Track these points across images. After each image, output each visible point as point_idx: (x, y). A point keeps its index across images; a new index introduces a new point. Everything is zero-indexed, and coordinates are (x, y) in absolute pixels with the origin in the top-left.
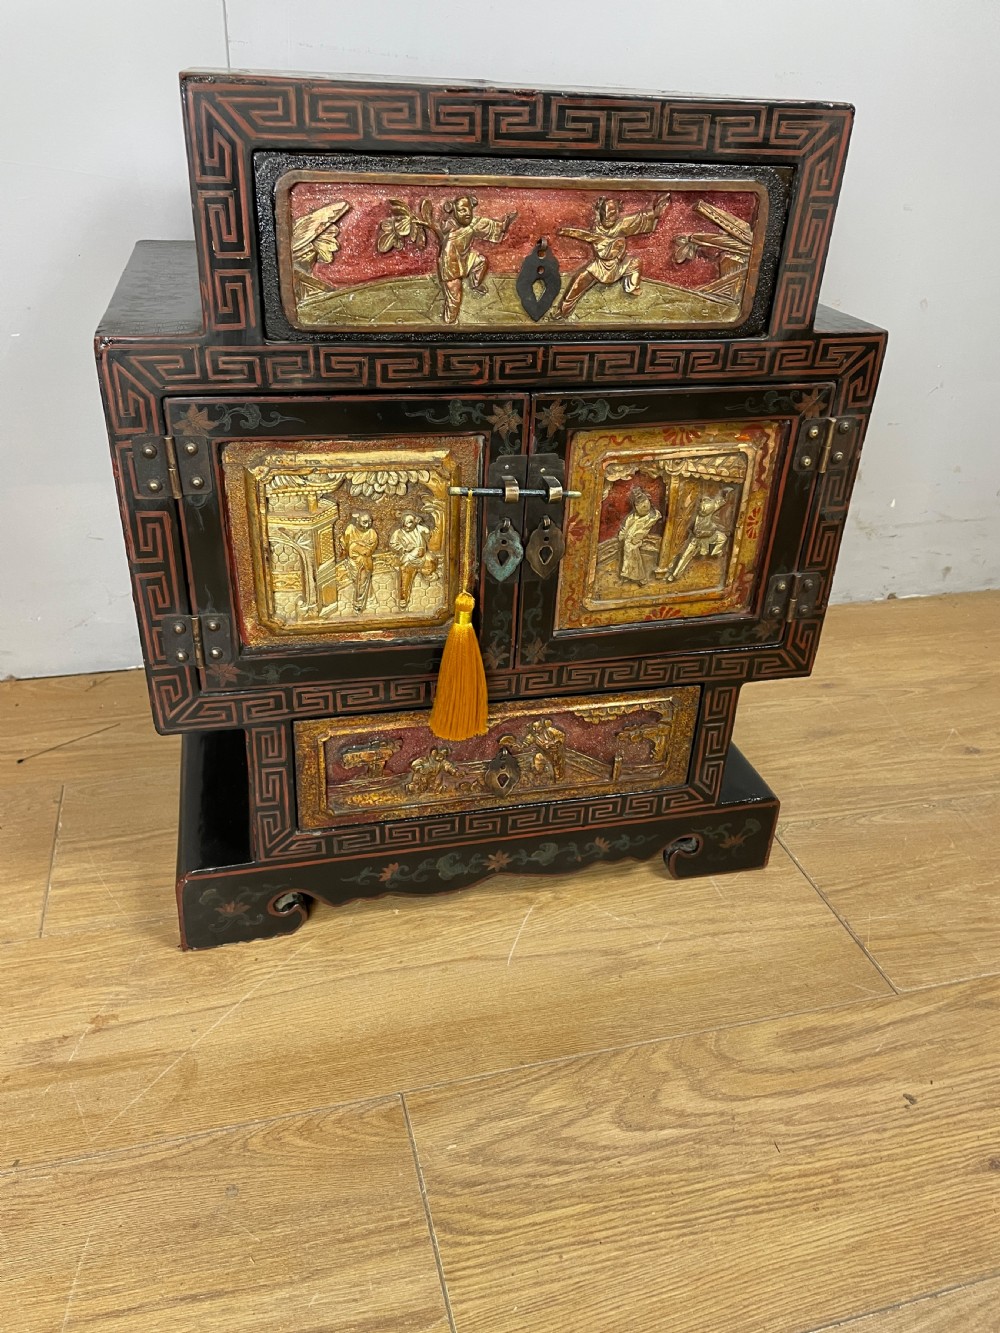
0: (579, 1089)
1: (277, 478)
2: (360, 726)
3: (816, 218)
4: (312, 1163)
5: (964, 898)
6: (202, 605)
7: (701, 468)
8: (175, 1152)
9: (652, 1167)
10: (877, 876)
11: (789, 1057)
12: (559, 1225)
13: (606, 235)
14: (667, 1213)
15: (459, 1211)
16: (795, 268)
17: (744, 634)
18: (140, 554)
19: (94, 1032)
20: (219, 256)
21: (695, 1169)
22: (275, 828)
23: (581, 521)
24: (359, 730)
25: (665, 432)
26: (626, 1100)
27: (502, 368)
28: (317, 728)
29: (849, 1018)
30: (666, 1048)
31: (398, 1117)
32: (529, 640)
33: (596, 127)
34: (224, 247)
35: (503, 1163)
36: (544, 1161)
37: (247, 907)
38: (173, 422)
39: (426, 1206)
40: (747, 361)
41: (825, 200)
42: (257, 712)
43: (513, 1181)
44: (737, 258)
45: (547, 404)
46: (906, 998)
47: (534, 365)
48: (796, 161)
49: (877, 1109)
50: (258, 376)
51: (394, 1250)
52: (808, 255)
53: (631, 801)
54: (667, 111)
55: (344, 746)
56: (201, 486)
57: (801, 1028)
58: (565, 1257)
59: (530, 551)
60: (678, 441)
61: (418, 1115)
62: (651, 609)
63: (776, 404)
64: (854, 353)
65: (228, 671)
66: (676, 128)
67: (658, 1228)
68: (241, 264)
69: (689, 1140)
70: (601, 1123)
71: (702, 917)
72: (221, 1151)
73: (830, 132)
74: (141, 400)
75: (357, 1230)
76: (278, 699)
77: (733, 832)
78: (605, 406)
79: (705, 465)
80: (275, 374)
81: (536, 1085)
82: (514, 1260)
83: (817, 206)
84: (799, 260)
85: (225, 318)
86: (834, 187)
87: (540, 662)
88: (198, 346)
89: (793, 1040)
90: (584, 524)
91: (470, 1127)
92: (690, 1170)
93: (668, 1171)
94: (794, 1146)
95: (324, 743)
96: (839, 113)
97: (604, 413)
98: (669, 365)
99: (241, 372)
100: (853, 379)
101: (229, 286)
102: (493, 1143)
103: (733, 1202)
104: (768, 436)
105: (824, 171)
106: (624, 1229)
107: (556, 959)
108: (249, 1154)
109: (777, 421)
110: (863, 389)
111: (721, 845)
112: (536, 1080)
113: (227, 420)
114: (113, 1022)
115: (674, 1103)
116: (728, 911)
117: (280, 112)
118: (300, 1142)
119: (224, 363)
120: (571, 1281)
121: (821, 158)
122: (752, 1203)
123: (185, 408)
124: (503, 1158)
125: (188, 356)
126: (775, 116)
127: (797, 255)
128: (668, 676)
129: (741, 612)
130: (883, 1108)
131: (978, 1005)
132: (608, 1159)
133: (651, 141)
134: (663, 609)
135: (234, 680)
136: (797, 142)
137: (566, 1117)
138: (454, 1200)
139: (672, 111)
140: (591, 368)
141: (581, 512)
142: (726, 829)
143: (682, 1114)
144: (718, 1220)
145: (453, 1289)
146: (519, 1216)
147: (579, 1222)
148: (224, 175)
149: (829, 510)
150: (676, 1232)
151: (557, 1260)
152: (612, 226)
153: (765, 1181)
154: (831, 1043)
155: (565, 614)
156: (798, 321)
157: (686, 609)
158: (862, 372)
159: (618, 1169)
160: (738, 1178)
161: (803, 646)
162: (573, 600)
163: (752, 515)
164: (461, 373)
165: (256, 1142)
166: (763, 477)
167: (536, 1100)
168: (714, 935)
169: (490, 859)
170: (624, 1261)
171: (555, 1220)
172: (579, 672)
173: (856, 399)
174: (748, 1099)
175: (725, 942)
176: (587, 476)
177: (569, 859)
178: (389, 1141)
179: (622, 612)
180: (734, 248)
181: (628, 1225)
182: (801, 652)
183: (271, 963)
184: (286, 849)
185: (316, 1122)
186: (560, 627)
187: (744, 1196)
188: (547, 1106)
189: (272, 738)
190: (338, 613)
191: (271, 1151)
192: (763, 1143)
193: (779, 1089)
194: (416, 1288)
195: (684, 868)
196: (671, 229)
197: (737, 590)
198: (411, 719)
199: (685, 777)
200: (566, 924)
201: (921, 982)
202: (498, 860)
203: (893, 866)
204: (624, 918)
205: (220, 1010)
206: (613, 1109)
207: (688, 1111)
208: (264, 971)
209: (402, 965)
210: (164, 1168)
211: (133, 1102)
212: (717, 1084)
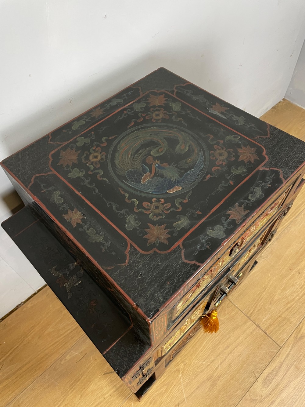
5: (280, 297)
10: (258, 300)
11: (267, 390)
29: (274, 365)
46: (283, 348)
57: (266, 377)
71: (225, 347)
107: (197, 391)
116: (229, 340)
131: (299, 340)
154: (274, 377)
168: (231, 352)
175: (235, 354)
193: (270, 402)
200: (193, 374)
203: (260, 293)
204: (206, 361)
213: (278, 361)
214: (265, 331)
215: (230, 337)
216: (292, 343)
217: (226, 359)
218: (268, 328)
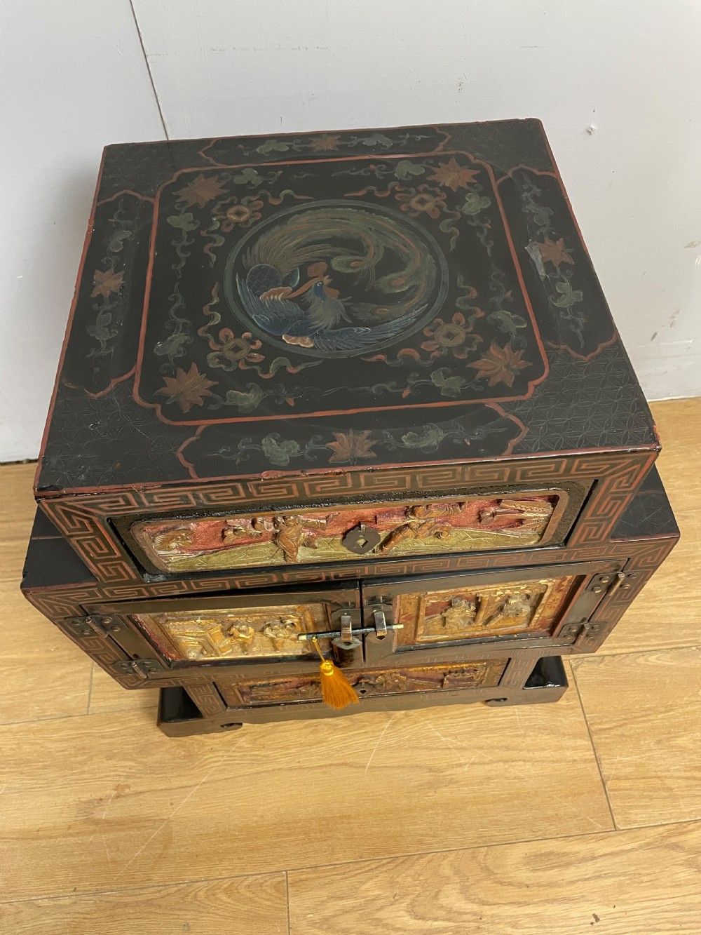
0: (392, 883)
5: (692, 746)
8: (158, 895)
10: (635, 717)
11: (528, 875)
19: (118, 797)
26: (419, 896)
29: (577, 847)
30: (452, 857)
31: (284, 890)
46: (620, 834)
49: (573, 923)
57: (543, 852)
61: (294, 889)
70: (400, 910)
71: (501, 744)
72: (182, 898)
81: (367, 875)
89: (535, 861)
91: (323, 903)
102: (334, 917)
107: (397, 771)
108: (197, 903)
112: (366, 872)
115: (448, 901)
116: (520, 740)
118: (225, 898)
124: (337, 928)
130: (577, 923)
131: (666, 847)
137: (379, 903)
143: (450, 911)
154: (560, 866)
165: (202, 895)
167: (364, 889)
168: (506, 761)
174: (494, 905)
175: (512, 769)
178: (276, 905)
183: (221, 753)
185: (236, 885)
188: (371, 893)
191: (209, 903)
193: (516, 899)
200: (408, 740)
201: (635, 822)
203: (650, 709)
204: (449, 739)
205: (188, 789)
206: (409, 901)
207: (455, 909)
208: (215, 759)
209: (298, 765)
210: (152, 905)
211: (136, 855)
212: (477, 890)
213: (589, 846)
214: (605, 779)
215: (525, 736)
216: (647, 840)
217: (488, 764)
218: (617, 779)
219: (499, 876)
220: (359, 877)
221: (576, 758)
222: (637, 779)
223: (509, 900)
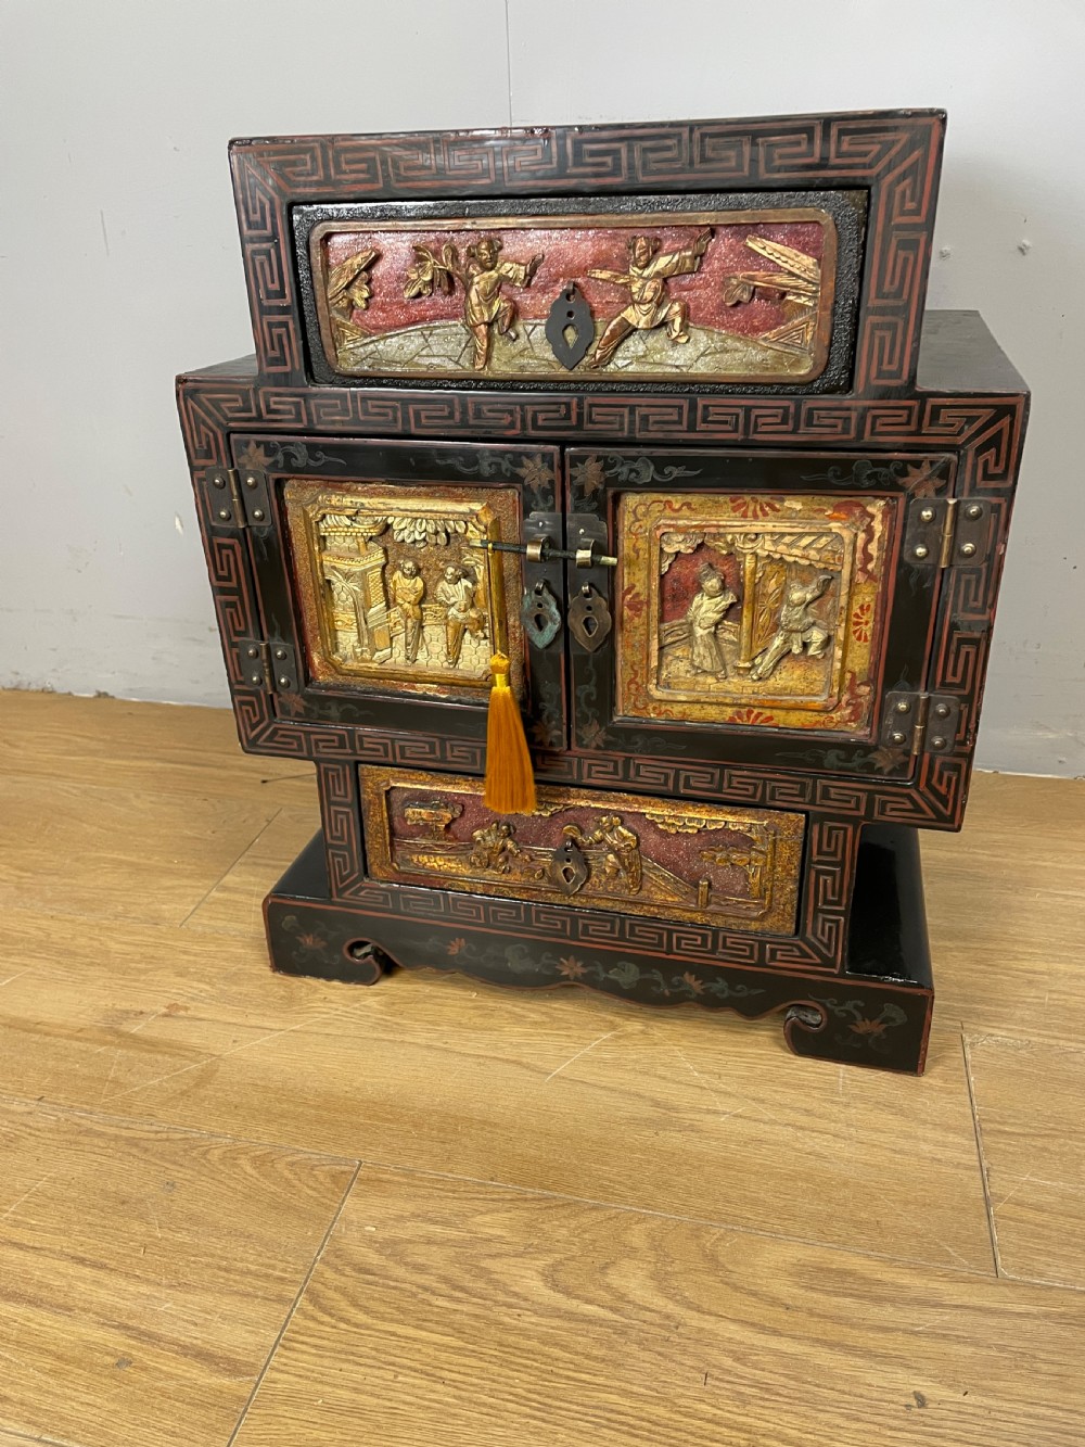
0: (531, 1227)
1: (328, 517)
2: (420, 783)
3: (902, 249)
4: (246, 1191)
6: (271, 632)
7: (781, 548)
8: (152, 1136)
9: (552, 1335)
10: (1075, 1132)
12: (416, 1346)
13: (640, 276)
14: (532, 1387)
15: (336, 1289)
16: (881, 311)
17: (857, 761)
18: (219, 578)
19: (165, 1015)
20: (265, 303)
21: (595, 1359)
22: (345, 870)
23: (638, 594)
24: (418, 787)
25: (733, 501)
26: (572, 1258)
27: (534, 419)
28: (379, 775)
29: (906, 1280)
30: (655, 1224)
31: (343, 1182)
32: (585, 719)
33: (617, 161)
34: (269, 295)
35: (406, 1264)
36: (445, 1280)
37: (324, 943)
38: (237, 457)
39: (311, 1271)
40: (827, 421)
41: (914, 227)
42: (324, 747)
43: (403, 1286)
44: (802, 300)
45: (583, 460)
46: (1006, 1285)
47: (568, 417)
48: (869, 182)
49: (865, 1393)
50: (304, 417)
51: (257, 1297)
52: (898, 294)
53: (725, 938)
54: (697, 134)
55: (407, 799)
56: (262, 518)
57: (833, 1267)
58: (400, 1378)
59: (571, 620)
60: (750, 514)
61: (362, 1187)
62: (735, 709)
63: (869, 477)
64: (979, 417)
65: (296, 703)
66: (709, 153)
67: (510, 1397)
68: (284, 310)
69: (608, 1327)
70: (530, 1269)
71: (798, 1105)
72: (185, 1151)
73: (911, 146)
74: (211, 435)
75: (240, 1265)
76: (341, 738)
77: (869, 1014)
78: (648, 466)
79: (788, 545)
80: (319, 417)
81: (491, 1205)
82: (351, 1358)
83: (905, 235)
84: (886, 301)
85: (274, 362)
86: (924, 211)
87: (598, 748)
88: (253, 386)
89: (813, 1275)
90: (642, 598)
91: (400, 1219)
92: (588, 1357)
93: (564, 1348)
94: (728, 1386)
95: (387, 792)
96: (922, 121)
97: (648, 473)
98: (725, 422)
99: (290, 413)
100: (980, 450)
101: (276, 331)
102: (409, 1241)
103: (612, 1411)
104: (872, 517)
105: (908, 193)
106: (476, 1381)
107: (599, 1092)
108: (204, 1161)
109: (883, 498)
110: (997, 464)
111: (852, 1027)
112: (493, 1200)
113: (280, 457)
114: (182, 1013)
115: (623, 1283)
117: (309, 167)
118: (249, 1170)
119: (275, 403)
120: (388, 1404)
121: (903, 176)
122: (632, 1421)
123: (247, 444)
124: (409, 1260)
125: (245, 395)
126: (834, 131)
127: (880, 295)
128: (759, 794)
129: (857, 732)
130: (875, 1395)
132: (510, 1306)
133: (682, 170)
134: (750, 712)
135: (302, 711)
136: (866, 160)
137: (495, 1248)
138: (338, 1277)
139: (703, 136)
140: (632, 422)
141: (637, 584)
142: (856, 1007)
143: (622, 1297)
144: (580, 1420)
145: (281, 1356)
146: (384, 1319)
147: (437, 1353)
148: (266, 229)
149: (964, 617)
150: (528, 1411)
151: (392, 1378)
152: (647, 265)
153: (665, 1407)
155: (630, 698)
156: (891, 375)
157: (780, 718)
158: (994, 442)
159: (515, 1322)
160: (635, 1389)
161: (943, 790)
162: (637, 683)
163: (859, 611)
164: (492, 423)
165: (215, 1155)
166: (870, 566)
167: (478, 1219)
169: (562, 963)
170: (453, 1411)
171: (415, 1340)
172: (649, 770)
173: (987, 477)
174: (710, 1314)
175: (807, 1140)
176: (642, 544)
177: (654, 988)
178: (322, 1200)
179: (699, 706)
180: (796, 288)
181: (483, 1379)
182: (944, 800)
183: (336, 1006)
184: (356, 893)
185: (273, 1157)
186: (624, 711)
187: (630, 1411)
188: (485, 1230)
189: (338, 775)
190: (393, 659)
191: (221, 1167)
192: (692, 1367)
193: (756, 1319)
194: (251, 1339)
195: (805, 1043)
196: (721, 269)
197: (848, 704)
198: (470, 786)
199: (794, 926)
200: (636, 1061)
201: (1043, 1275)
202: (570, 968)
204: (706, 1076)
205: (267, 1032)
206: (550, 1261)
207: (631, 1297)
208: (324, 1010)
209: (445, 1046)
210: (137, 1145)
211: (152, 1082)
212: (684, 1284)
213: (935, 1286)
214: (991, 1198)
216: (1062, 1310)
217: (766, 1123)
218: (1019, 1205)
219: (735, 1276)
220: (477, 1202)
221: (939, 1157)
222: (1062, 1215)
223: (742, 1316)
